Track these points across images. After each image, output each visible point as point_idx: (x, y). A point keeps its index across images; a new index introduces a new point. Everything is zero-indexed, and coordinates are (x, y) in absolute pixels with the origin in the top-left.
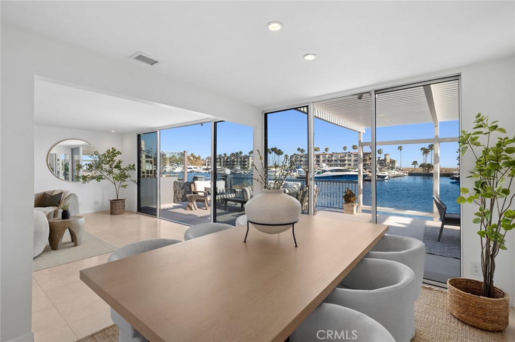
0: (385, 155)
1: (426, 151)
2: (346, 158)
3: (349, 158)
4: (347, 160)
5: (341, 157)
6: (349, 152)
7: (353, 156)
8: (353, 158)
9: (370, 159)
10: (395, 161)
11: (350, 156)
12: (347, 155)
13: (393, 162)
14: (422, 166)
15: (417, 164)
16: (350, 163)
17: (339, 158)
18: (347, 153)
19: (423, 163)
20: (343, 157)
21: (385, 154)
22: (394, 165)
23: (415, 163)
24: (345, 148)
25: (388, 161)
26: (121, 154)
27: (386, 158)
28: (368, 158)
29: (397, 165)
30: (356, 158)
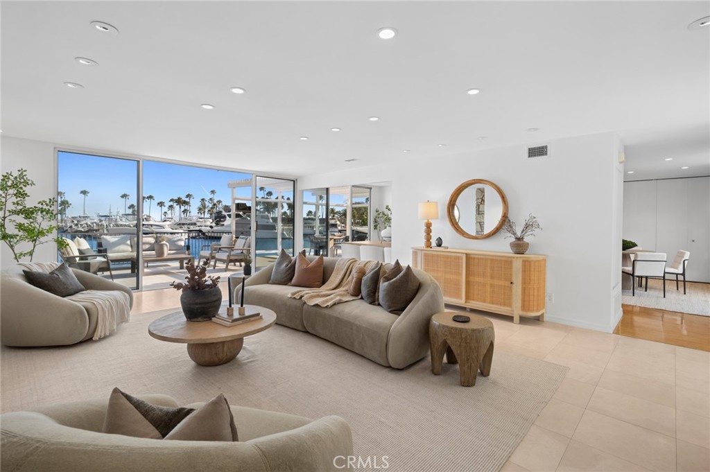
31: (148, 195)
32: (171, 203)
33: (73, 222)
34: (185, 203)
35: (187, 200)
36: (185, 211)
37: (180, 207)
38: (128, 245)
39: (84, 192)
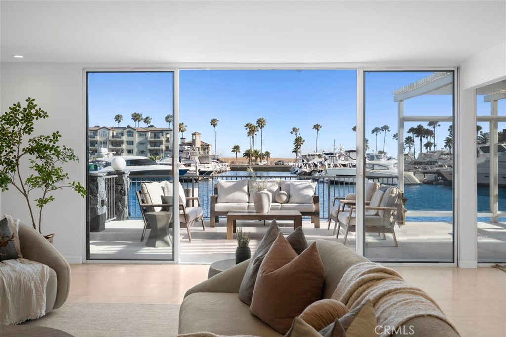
0: (194, 134)
1: (251, 130)
2: (125, 138)
3: (130, 139)
4: (125, 143)
5: (113, 137)
6: (129, 127)
7: (136, 135)
8: (137, 139)
9: (168, 140)
10: (208, 145)
11: (130, 134)
12: (125, 131)
13: (205, 147)
14: (247, 154)
15: (239, 152)
16: (130, 147)
17: (110, 138)
18: (124, 128)
19: (248, 149)
20: (117, 136)
21: (193, 132)
22: (208, 153)
23: (236, 149)
24: (118, 118)
25: (198, 145)
26: (46, 115)
27: (194, 140)
28: (163, 139)
29: (211, 153)
30: (142, 138)
31: (383, 126)
32: (411, 134)
33: (303, 161)
34: (429, 133)
35: (431, 128)
36: (428, 145)
37: (421, 139)
38: (245, 192)
39: (317, 127)
